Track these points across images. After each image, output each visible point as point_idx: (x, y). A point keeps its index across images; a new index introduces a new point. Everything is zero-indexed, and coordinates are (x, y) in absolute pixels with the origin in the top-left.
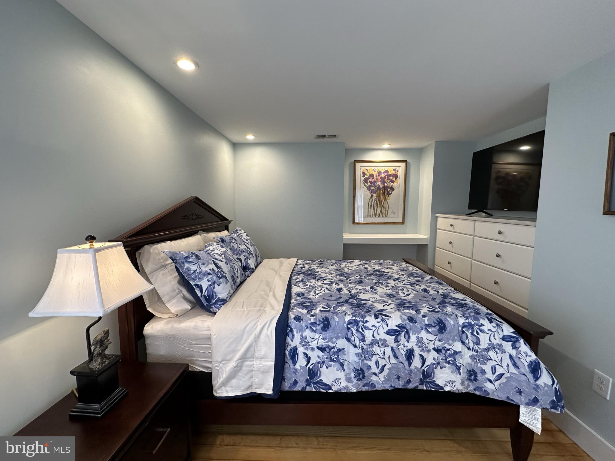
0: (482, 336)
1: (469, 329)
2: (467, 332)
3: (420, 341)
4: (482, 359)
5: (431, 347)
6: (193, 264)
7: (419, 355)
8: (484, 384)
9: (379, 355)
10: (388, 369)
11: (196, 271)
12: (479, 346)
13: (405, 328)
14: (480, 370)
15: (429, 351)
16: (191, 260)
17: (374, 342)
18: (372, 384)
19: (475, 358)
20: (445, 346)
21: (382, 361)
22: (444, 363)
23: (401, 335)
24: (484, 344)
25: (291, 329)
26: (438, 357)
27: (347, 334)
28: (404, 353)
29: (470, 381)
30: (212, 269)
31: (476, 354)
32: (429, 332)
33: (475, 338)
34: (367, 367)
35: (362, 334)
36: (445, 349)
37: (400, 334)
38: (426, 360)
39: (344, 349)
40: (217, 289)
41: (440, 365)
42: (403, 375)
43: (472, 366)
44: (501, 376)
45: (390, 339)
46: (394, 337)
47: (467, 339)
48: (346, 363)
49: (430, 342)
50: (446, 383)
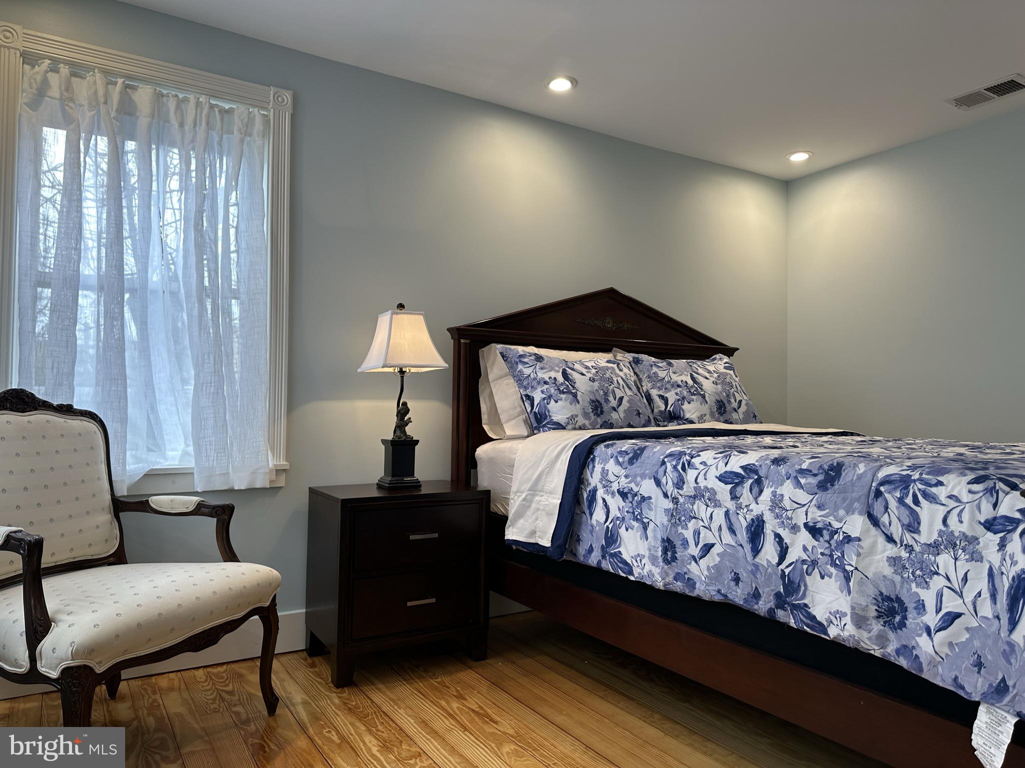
0: (926, 510)
1: (895, 489)
2: (887, 495)
3: (776, 502)
4: (918, 572)
5: (800, 520)
6: (528, 366)
7: (773, 534)
8: (916, 638)
9: (703, 521)
10: (718, 554)
11: (529, 375)
12: (916, 536)
13: (756, 472)
14: (914, 601)
15: (794, 529)
16: (526, 360)
17: (698, 495)
18: (688, 578)
19: (904, 567)
20: (829, 523)
21: (707, 535)
22: (827, 564)
23: (745, 485)
24: (929, 532)
25: (594, 456)
26: (815, 547)
27: (657, 472)
28: (744, 524)
29: (891, 628)
30: (553, 378)
31: (908, 555)
32: (799, 485)
33: (908, 513)
34: (681, 540)
35: (680, 475)
36: (828, 530)
37: (741, 483)
38: (789, 550)
39: (650, 498)
40: (552, 405)
41: (820, 568)
42: (745, 575)
43: (895, 587)
44: (952, 618)
45: (723, 490)
46: (729, 486)
47: (887, 514)
48: (652, 525)
49: (798, 508)
50: (831, 616)
